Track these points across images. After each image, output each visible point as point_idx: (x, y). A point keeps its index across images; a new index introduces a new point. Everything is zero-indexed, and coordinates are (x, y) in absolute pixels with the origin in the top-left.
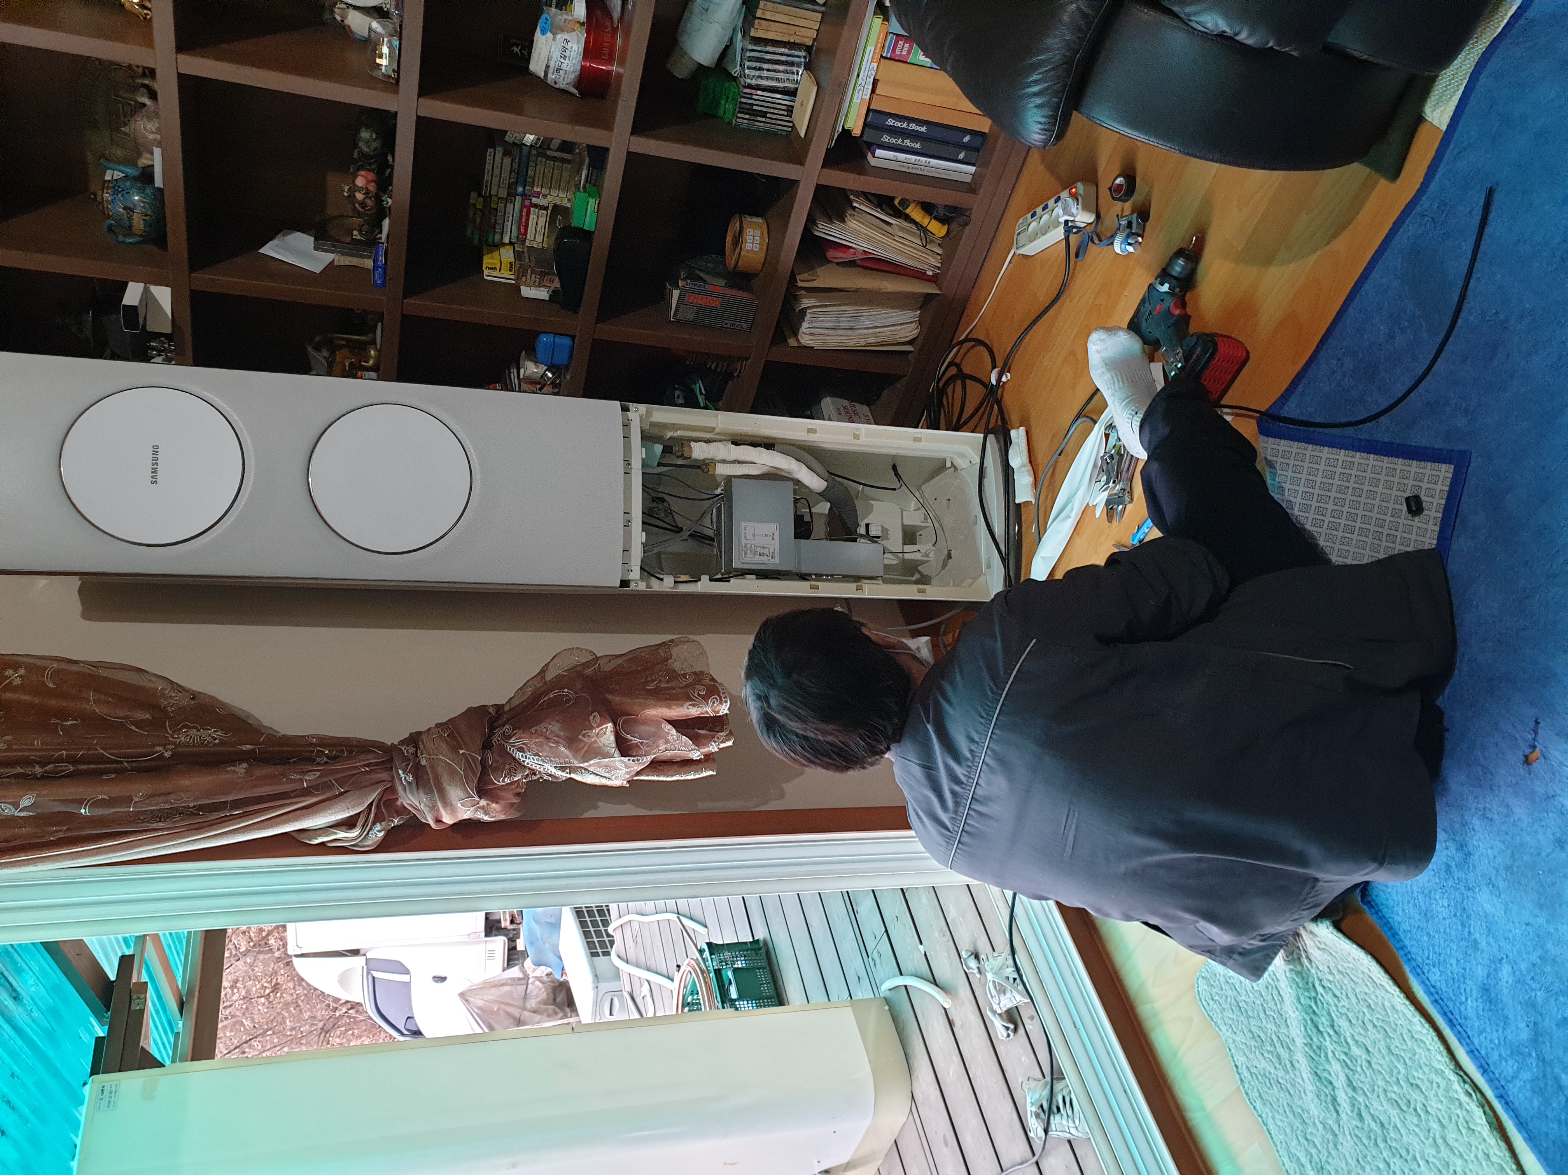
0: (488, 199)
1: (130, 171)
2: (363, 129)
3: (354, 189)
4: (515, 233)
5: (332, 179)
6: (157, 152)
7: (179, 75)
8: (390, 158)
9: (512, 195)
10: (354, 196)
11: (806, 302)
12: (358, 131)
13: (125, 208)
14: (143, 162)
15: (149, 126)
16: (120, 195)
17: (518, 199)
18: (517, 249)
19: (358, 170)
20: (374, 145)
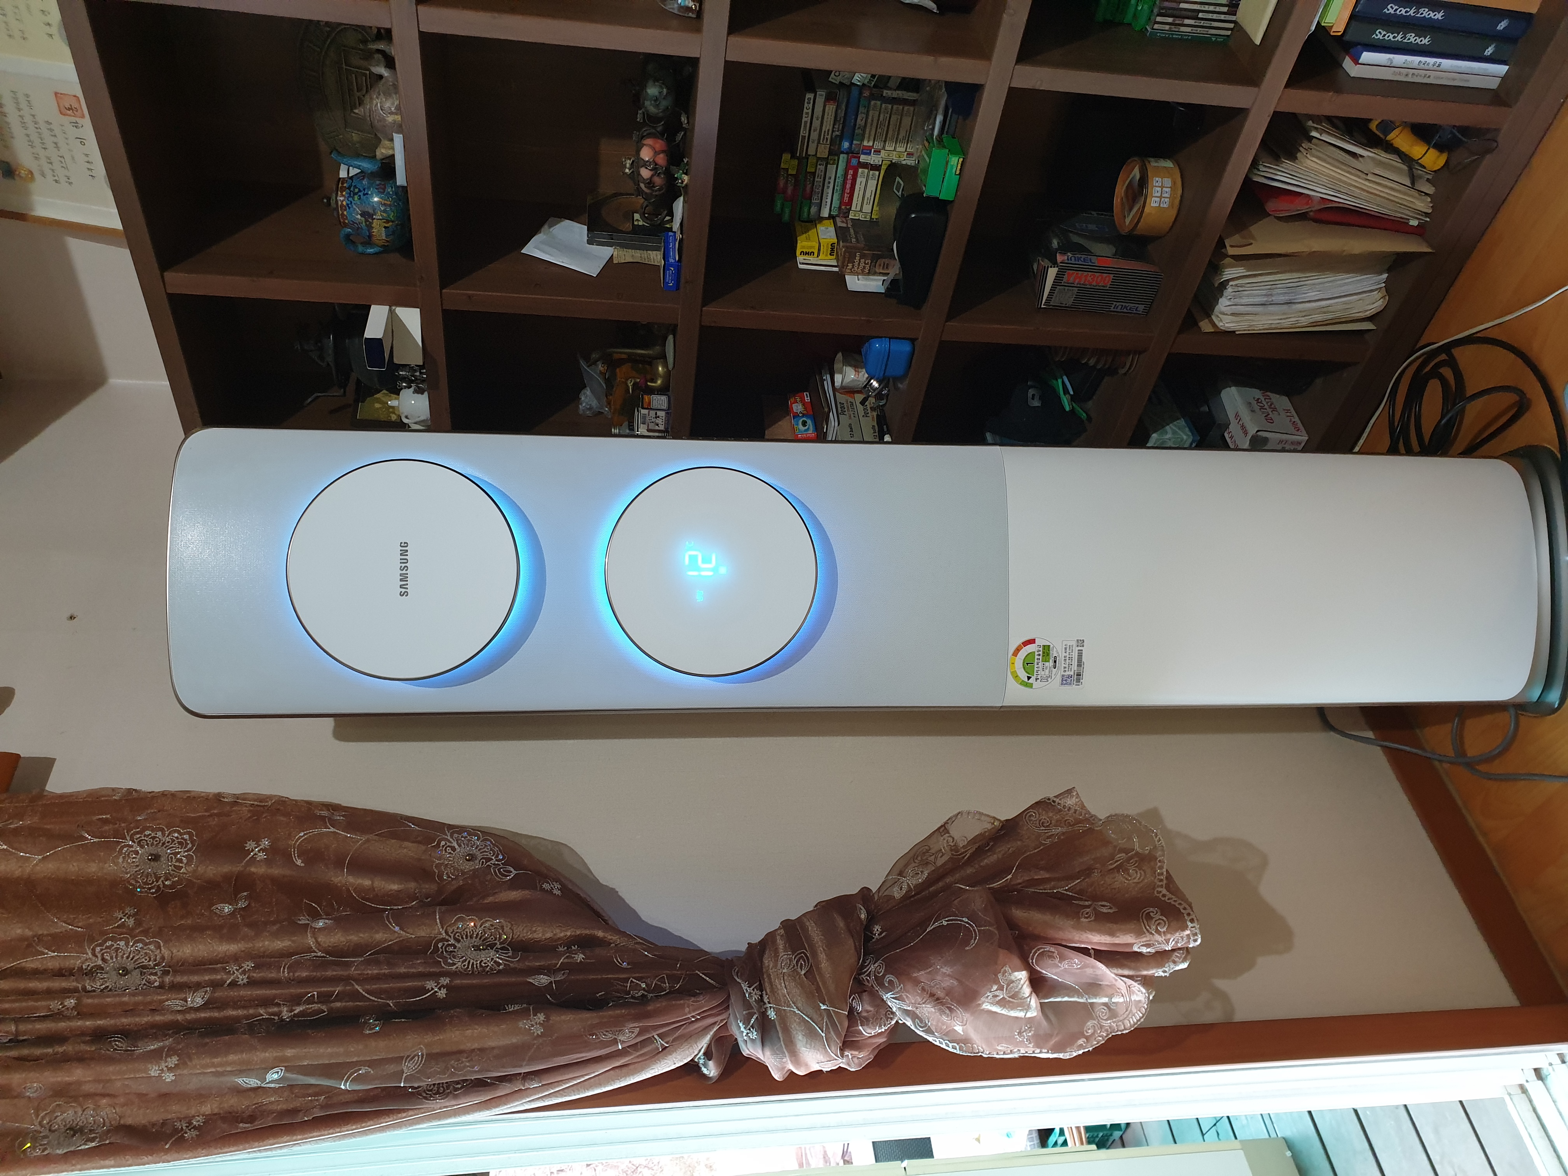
0: (803, 160)
1: (367, 165)
2: (650, 83)
3: (638, 163)
4: (836, 203)
5: (608, 148)
6: (398, 139)
7: (421, 34)
8: (684, 119)
9: (834, 153)
10: (639, 174)
11: (1229, 273)
12: (644, 87)
13: (363, 214)
14: (382, 152)
15: (387, 105)
16: (356, 197)
17: (843, 158)
18: (840, 224)
19: (643, 137)
20: (664, 104)
